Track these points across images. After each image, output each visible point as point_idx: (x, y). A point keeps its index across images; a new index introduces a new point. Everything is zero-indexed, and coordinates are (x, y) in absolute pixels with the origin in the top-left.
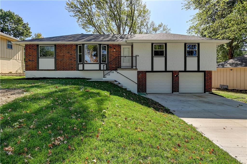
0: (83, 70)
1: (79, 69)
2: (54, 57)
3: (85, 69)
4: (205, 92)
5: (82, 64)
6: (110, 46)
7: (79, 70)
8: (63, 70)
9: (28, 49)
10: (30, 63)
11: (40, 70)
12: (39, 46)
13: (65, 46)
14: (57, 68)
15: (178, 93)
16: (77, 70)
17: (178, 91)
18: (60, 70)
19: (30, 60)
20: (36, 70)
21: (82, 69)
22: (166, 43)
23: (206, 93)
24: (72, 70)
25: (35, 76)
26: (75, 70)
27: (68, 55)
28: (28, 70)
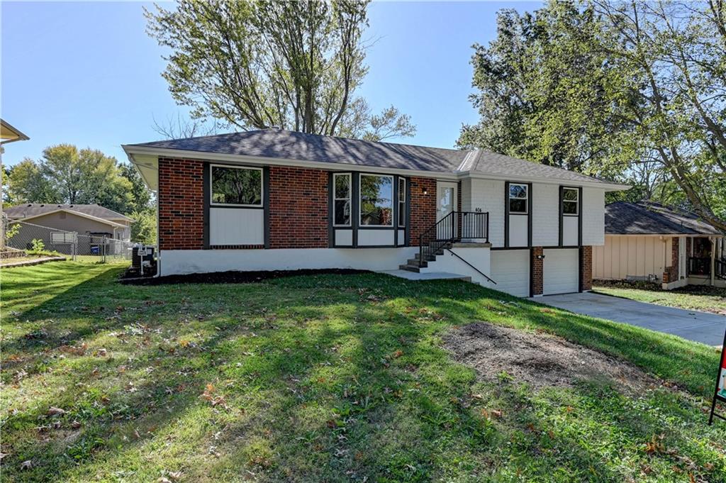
0: (355, 245)
1: (336, 244)
2: (261, 206)
3: (359, 245)
4: (580, 291)
5: (351, 231)
6: (413, 180)
7: (335, 247)
8: (290, 248)
9: (172, 173)
10: (176, 222)
11: (216, 247)
12: (211, 165)
13: (297, 172)
14: (271, 242)
15: (541, 295)
16: (330, 247)
17: (542, 292)
18: (280, 248)
19: (177, 214)
20: (199, 249)
21: (351, 244)
22: (531, 184)
23: (584, 291)
24: (317, 247)
25: (196, 267)
26: (324, 247)
27: (304, 200)
28: (172, 249)
